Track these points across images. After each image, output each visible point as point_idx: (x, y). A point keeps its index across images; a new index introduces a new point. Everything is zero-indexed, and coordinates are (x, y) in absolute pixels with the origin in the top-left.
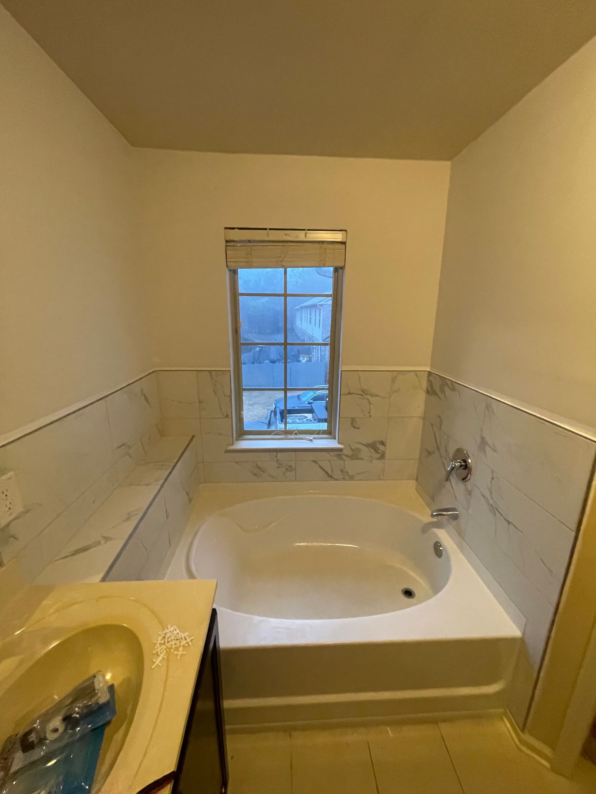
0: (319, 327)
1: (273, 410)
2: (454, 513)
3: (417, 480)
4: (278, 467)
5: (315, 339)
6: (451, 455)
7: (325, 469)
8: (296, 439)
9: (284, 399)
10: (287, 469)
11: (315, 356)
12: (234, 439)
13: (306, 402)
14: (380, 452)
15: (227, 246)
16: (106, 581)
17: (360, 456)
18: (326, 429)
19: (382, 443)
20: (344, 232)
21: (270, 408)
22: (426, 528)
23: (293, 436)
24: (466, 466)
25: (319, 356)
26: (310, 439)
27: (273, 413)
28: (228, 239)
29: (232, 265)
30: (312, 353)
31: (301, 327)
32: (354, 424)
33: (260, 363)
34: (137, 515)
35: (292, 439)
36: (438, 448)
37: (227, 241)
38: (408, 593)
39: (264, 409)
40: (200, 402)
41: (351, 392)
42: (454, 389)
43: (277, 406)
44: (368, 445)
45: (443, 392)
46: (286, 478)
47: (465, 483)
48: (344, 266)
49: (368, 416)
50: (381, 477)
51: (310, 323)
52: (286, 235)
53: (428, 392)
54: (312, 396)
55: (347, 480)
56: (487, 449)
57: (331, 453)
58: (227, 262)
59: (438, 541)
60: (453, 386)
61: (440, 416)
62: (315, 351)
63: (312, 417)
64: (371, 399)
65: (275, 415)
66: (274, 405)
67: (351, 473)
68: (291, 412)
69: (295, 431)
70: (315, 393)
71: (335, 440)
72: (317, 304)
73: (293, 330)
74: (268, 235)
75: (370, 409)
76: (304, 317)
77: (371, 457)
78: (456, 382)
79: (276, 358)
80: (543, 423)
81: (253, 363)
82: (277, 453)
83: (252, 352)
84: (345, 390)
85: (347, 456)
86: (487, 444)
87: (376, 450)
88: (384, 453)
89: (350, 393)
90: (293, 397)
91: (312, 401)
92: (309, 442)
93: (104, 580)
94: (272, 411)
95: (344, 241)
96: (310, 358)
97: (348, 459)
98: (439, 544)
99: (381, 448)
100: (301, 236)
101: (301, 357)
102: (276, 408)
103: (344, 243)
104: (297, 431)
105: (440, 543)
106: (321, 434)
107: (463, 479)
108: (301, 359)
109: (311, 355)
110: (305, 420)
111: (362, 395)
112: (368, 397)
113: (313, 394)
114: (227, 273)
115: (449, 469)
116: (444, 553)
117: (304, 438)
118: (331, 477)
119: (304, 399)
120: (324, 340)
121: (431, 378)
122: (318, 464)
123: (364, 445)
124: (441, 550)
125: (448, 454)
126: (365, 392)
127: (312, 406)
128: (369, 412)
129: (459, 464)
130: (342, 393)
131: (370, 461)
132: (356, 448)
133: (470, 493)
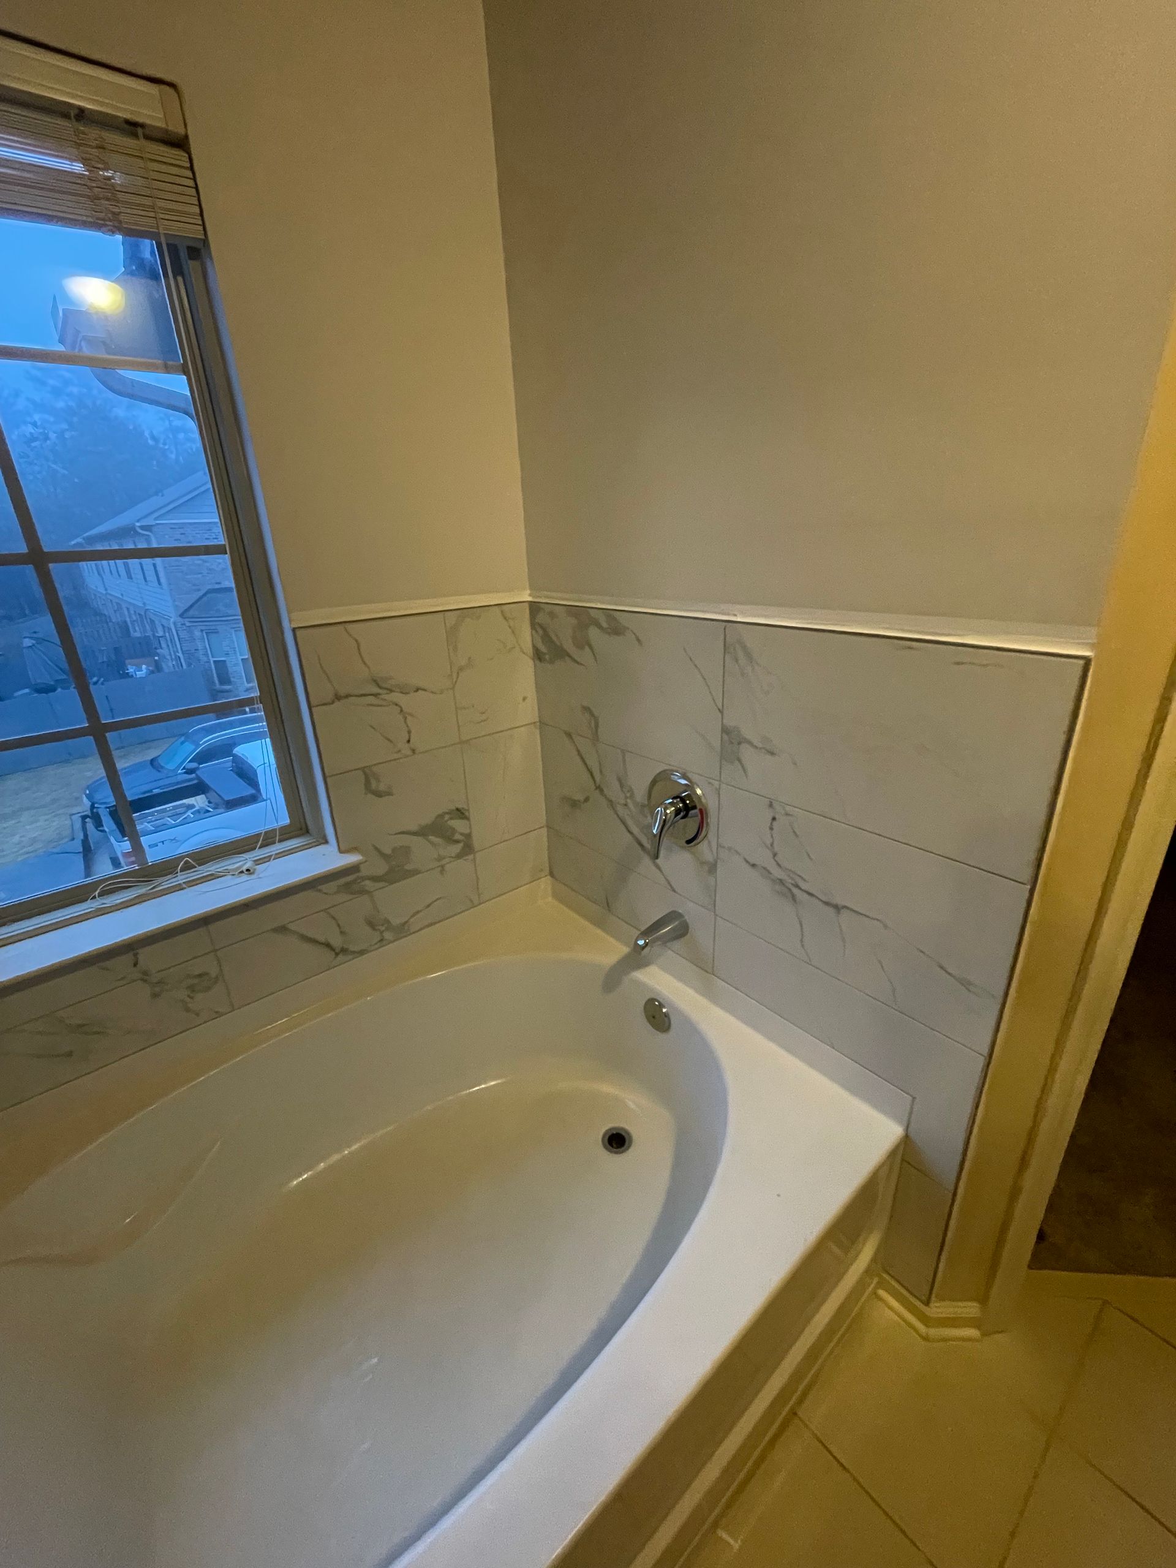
0: (159, 583)
1: (88, 813)
2: (676, 923)
3: (551, 874)
4: (155, 995)
5: (155, 614)
6: (640, 795)
7: (320, 938)
8: (192, 883)
10: (192, 988)
11: (168, 657)
13: (179, 771)
14: (457, 837)
17: (408, 867)
18: (287, 821)
19: (460, 814)
21: (75, 810)
22: (613, 978)
23: (181, 878)
24: (687, 807)
25: (180, 655)
26: (244, 868)
27: (88, 819)
30: (158, 651)
31: (104, 592)
32: (374, 785)
35: (180, 888)
36: (599, 788)
38: (617, 1141)
39: (56, 816)
41: (342, 692)
43: (95, 801)
44: (424, 832)
45: (583, 643)
46: (197, 1015)
47: (696, 848)
48: (205, 241)
49: (409, 752)
50: (476, 902)
51: (130, 577)
53: (538, 656)
54: (192, 752)
55: (390, 942)
56: (746, 752)
57: (332, 886)
59: (653, 996)
60: (613, 624)
61: (589, 708)
62: (164, 645)
63: (207, 803)
64: (405, 701)
65: (98, 823)
66: (85, 799)
67: (396, 921)
68: (144, 804)
69: (182, 858)
70: (198, 745)
71: (322, 848)
72: (134, 525)
73: (83, 604)
75: (409, 732)
77: (440, 858)
79: (49, 680)
80: (910, 648)
82: (136, 955)
84: (323, 689)
85: (374, 879)
86: (744, 740)
87: (449, 837)
88: (469, 836)
89: (338, 697)
91: (194, 765)
92: (244, 877)
94: (84, 818)
96: (157, 663)
97: (381, 884)
98: (657, 1003)
99: (458, 825)
101: (129, 666)
102: (96, 806)
104: (187, 856)
105: (659, 999)
106: (280, 841)
107: (689, 842)
108: (130, 669)
109: (156, 658)
110: (189, 813)
111: (376, 695)
112: (396, 697)
113: (193, 747)
115: (655, 832)
117: (218, 872)
118: (344, 951)
119: (171, 766)
120: (181, 616)
121: (541, 618)
122: (294, 932)
123: (415, 834)
124: (665, 1013)
125: (632, 796)
126: (384, 685)
127: (198, 777)
128: (409, 741)
129: (673, 808)
130: (313, 702)
131: (440, 869)
132: (394, 850)
133: (712, 868)
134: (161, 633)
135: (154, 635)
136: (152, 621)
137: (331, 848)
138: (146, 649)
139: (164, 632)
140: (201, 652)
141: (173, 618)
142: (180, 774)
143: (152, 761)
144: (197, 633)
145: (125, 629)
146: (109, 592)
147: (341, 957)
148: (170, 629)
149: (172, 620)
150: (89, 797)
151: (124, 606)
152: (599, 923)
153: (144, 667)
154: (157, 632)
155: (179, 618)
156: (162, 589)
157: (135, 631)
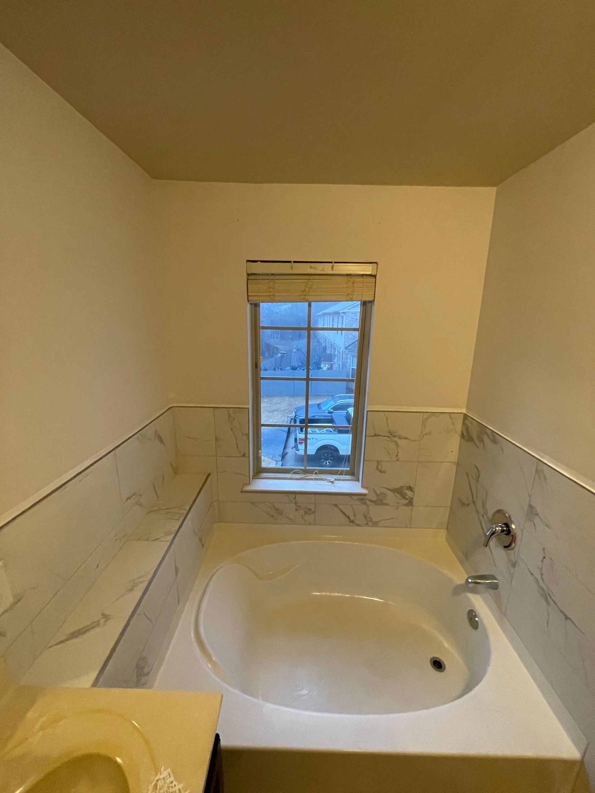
1: (293, 418)
2: (492, 581)
3: (447, 529)
4: (296, 510)
5: (337, 346)
7: (347, 514)
8: (316, 479)
9: (305, 407)
10: (306, 512)
11: (336, 363)
12: (251, 477)
13: (326, 411)
14: (407, 497)
15: (248, 279)
16: (97, 686)
17: (384, 501)
19: (410, 489)
20: (375, 265)
21: (290, 416)
22: (458, 590)
24: (508, 531)
25: (341, 363)
26: (332, 480)
27: (292, 420)
28: (250, 272)
29: (253, 299)
30: (333, 360)
32: (380, 467)
33: (281, 369)
34: (142, 582)
35: (312, 479)
37: (248, 275)
38: (438, 665)
39: (284, 416)
40: (217, 439)
41: (378, 434)
42: (494, 441)
43: (296, 414)
44: (394, 491)
45: (482, 441)
46: (305, 521)
47: (508, 551)
48: (374, 301)
49: (395, 459)
50: (409, 526)
52: (311, 267)
53: (462, 436)
54: (333, 405)
55: (370, 526)
56: (537, 521)
57: (355, 497)
58: (248, 296)
59: (473, 609)
60: (495, 438)
62: (336, 358)
64: (400, 442)
65: (295, 423)
66: (294, 413)
67: (375, 519)
68: (312, 421)
69: (316, 470)
70: (336, 403)
71: (357, 482)
72: (340, 311)
73: (315, 337)
74: (292, 268)
75: (398, 453)
76: (326, 323)
77: (398, 503)
78: (498, 434)
79: (297, 365)
81: (274, 369)
82: (296, 495)
83: (274, 358)
84: (371, 432)
85: (371, 501)
86: (537, 514)
87: (404, 496)
88: (412, 499)
89: (376, 435)
90: (313, 405)
91: (332, 410)
92: (330, 484)
93: (95, 684)
95: (374, 274)
96: (331, 365)
97: (373, 504)
98: (474, 614)
99: (409, 493)
100: (327, 268)
101: (322, 365)
102: (296, 416)
103: (375, 276)
104: (318, 470)
105: (476, 612)
106: (345, 475)
107: (505, 547)
108: (322, 366)
109: (332, 362)
111: (388, 437)
112: (396, 439)
113: (334, 403)
114: (248, 306)
115: (488, 534)
116: (480, 624)
117: (324, 479)
118: (353, 522)
119: (324, 409)
120: (346, 348)
121: (467, 422)
122: (339, 508)
123: (390, 490)
124: (476, 621)
125: (486, 514)
126: (393, 434)
127: (332, 416)
128: (397, 456)
129: (501, 528)
130: (367, 434)
131: (397, 507)
132: (381, 493)
133: (514, 565)
134: (336, 353)
135: (334, 354)
136: (335, 348)
137: (359, 484)
138: (330, 358)
139: (338, 354)
140: (348, 364)
141: (342, 349)
142: (327, 412)
143: (319, 405)
144: (349, 356)
145: (325, 349)
146: (324, 334)
147: (352, 523)
148: (340, 352)
149: (342, 350)
150: (296, 412)
151: (328, 340)
152: (462, 563)
153: (327, 365)
154: (335, 352)
155: (345, 349)
156: (342, 336)
157: (328, 350)
